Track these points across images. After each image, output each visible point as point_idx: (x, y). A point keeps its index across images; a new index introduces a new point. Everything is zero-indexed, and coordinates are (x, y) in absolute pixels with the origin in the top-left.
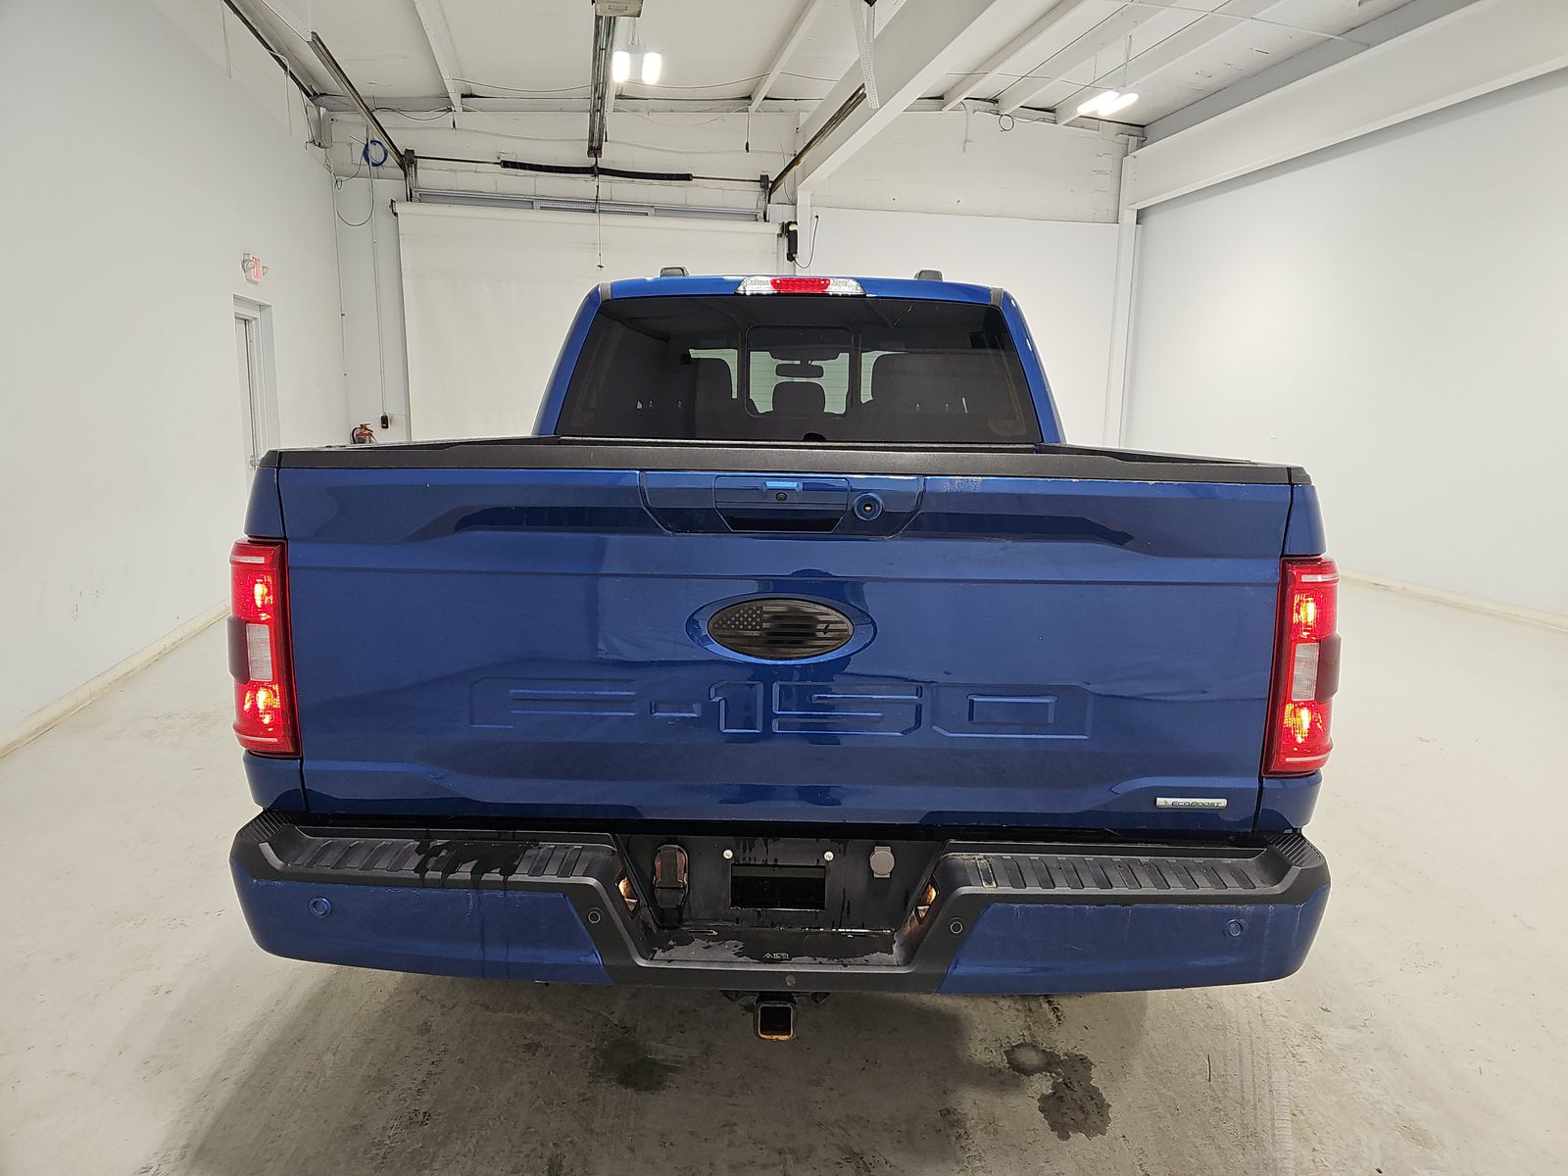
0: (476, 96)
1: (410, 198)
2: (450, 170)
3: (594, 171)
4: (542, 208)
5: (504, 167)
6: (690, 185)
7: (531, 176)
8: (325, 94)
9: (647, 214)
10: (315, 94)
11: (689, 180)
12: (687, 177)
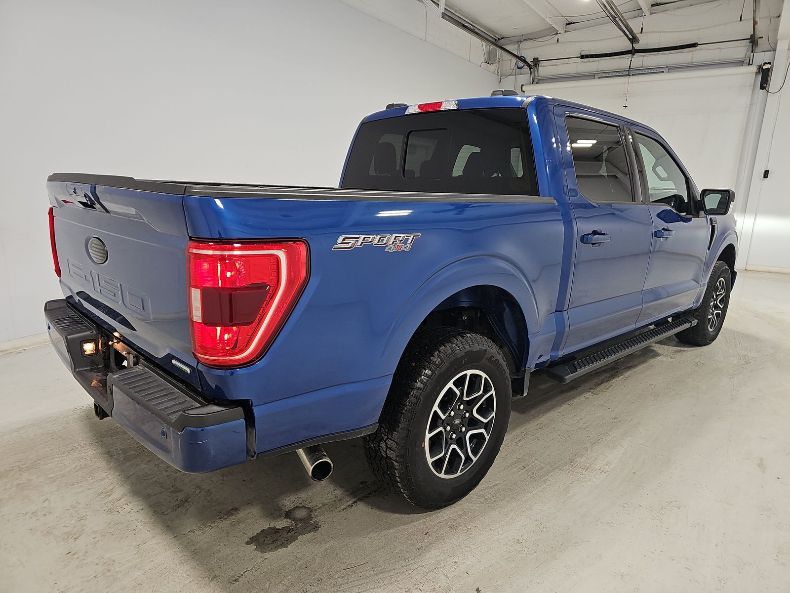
0: (574, 23)
1: (533, 82)
2: (555, 65)
3: (633, 52)
4: (599, 78)
5: (582, 58)
6: (696, 50)
7: (596, 61)
8: (503, 38)
9: (663, 72)
10: (499, 39)
11: (695, 47)
12: (694, 45)
